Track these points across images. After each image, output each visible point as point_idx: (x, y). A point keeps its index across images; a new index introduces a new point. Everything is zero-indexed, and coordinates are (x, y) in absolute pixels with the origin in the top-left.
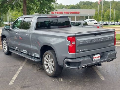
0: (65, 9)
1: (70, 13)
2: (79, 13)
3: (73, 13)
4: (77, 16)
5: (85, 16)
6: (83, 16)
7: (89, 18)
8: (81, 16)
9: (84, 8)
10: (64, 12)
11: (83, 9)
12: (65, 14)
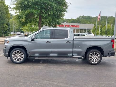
0: (66, 23)
1: (71, 26)
2: (79, 26)
3: (73, 26)
4: (76, 29)
5: (84, 30)
6: (82, 30)
7: (87, 31)
8: (81, 30)
9: (84, 22)
10: (66, 26)
11: (82, 23)
12: (66, 27)
